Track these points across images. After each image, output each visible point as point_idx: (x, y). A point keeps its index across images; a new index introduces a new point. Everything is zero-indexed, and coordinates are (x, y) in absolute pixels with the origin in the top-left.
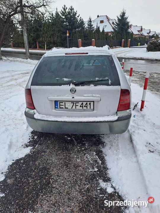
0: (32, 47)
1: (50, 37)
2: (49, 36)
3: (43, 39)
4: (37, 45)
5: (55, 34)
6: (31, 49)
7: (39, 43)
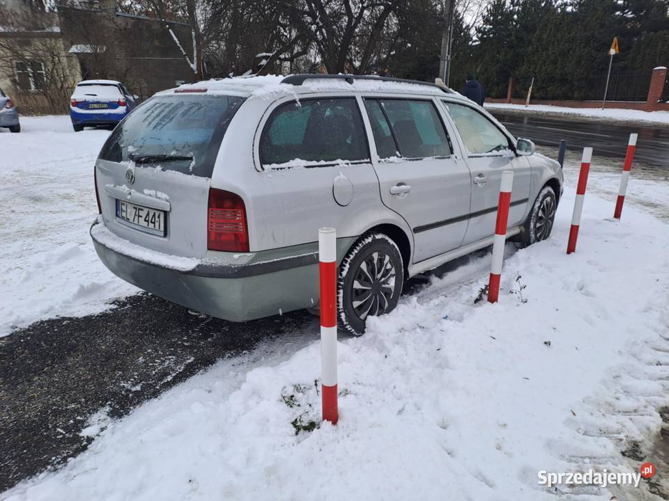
0: (494, 94)
1: (555, 62)
2: (552, 58)
3: (531, 70)
4: (510, 88)
5: (571, 52)
6: (490, 99)
7: (516, 81)
